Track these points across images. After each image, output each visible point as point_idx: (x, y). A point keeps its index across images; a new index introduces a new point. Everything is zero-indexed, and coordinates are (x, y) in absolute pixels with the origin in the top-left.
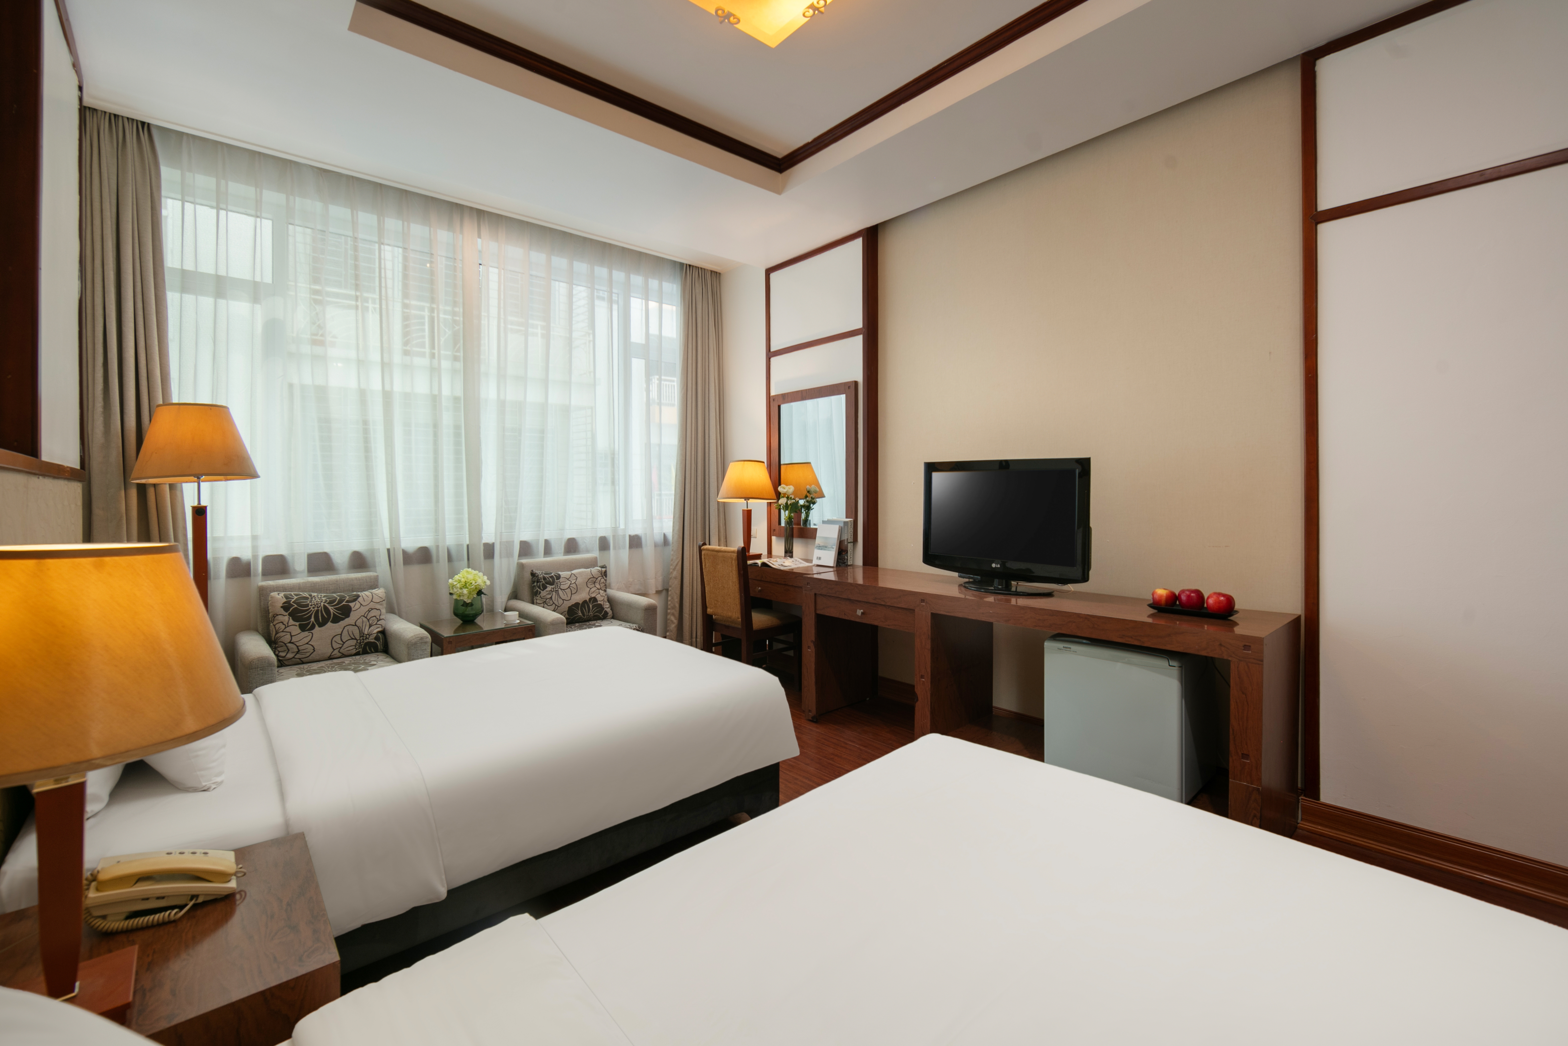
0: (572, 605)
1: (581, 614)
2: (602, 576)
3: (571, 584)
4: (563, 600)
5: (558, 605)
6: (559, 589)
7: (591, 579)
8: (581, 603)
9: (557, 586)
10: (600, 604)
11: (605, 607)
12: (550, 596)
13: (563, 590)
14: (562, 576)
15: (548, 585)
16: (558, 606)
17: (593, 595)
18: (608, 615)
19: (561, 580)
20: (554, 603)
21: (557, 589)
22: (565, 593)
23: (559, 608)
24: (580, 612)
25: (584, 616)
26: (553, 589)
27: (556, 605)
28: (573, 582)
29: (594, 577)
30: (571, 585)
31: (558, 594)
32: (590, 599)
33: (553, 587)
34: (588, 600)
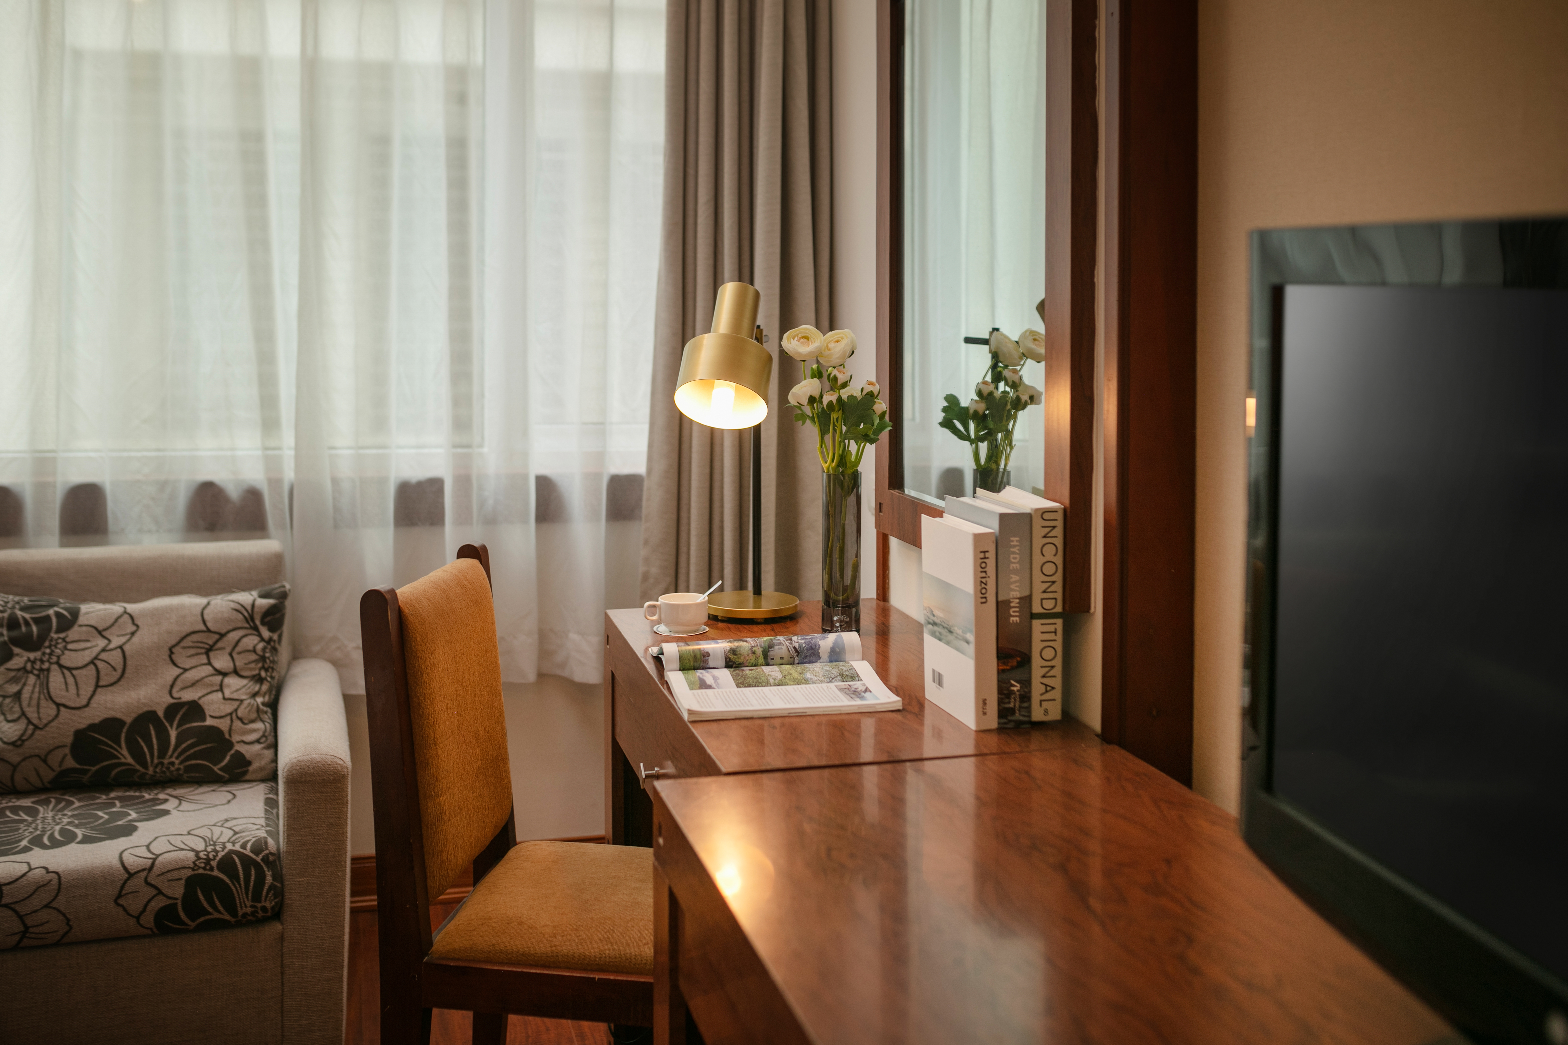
0: (92, 727)
1: (130, 760)
2: (256, 628)
3: (104, 650)
4: (58, 705)
5: (35, 721)
6: (54, 668)
7: (195, 637)
8: (128, 720)
9: (51, 654)
10: (215, 732)
11: (236, 738)
12: (13, 688)
13: (69, 669)
14: (82, 620)
15: (16, 650)
16: (36, 727)
17: (187, 696)
18: (251, 768)
19: (74, 633)
20: (23, 714)
21: (46, 666)
22: (71, 680)
23: (38, 732)
24: (125, 752)
25: (144, 765)
26: (33, 662)
27: (30, 722)
28: (116, 642)
29: (209, 630)
30: (103, 656)
31: (45, 686)
32: (172, 710)
33: (32, 655)
34: (161, 713)
